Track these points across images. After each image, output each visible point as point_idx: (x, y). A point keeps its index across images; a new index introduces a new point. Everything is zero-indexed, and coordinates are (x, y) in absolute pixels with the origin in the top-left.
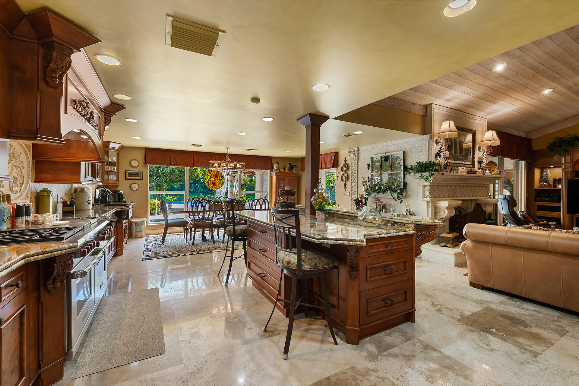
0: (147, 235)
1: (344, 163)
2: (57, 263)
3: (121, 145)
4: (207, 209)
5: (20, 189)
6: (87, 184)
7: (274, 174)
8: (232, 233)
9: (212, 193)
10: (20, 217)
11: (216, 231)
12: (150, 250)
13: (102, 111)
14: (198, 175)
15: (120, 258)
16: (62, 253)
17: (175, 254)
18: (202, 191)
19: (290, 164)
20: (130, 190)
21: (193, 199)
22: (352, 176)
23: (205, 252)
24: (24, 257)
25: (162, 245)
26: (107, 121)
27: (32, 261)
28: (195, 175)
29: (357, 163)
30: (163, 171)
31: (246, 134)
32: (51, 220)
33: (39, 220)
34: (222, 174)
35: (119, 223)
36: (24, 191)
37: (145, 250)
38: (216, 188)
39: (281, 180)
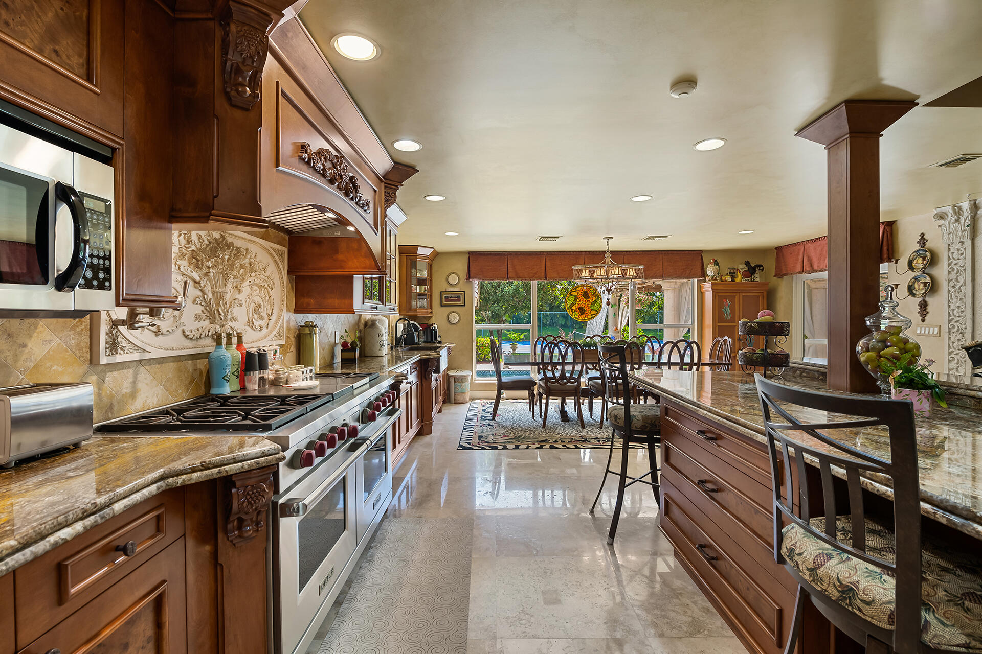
0: (472, 399)
1: (917, 247)
2: (238, 488)
3: (433, 249)
4: (570, 358)
5: (267, 324)
6: (382, 315)
7: (708, 287)
8: (621, 423)
9: (580, 328)
10: (252, 372)
11: (586, 401)
12: (472, 429)
13: (381, 181)
14: (555, 297)
15: (426, 439)
16: (242, 467)
17: (512, 442)
18: (563, 324)
19: (747, 263)
20: (448, 324)
21: (544, 339)
22: (949, 281)
23: (565, 446)
24: (162, 475)
25: (493, 421)
26: (390, 199)
27: (178, 485)
28: (551, 297)
29: (968, 243)
30: (503, 291)
31: (649, 198)
32: (297, 378)
33: (281, 378)
34: (596, 291)
35: (426, 379)
36: (274, 327)
37: (465, 429)
38: (586, 318)
39: (724, 300)
